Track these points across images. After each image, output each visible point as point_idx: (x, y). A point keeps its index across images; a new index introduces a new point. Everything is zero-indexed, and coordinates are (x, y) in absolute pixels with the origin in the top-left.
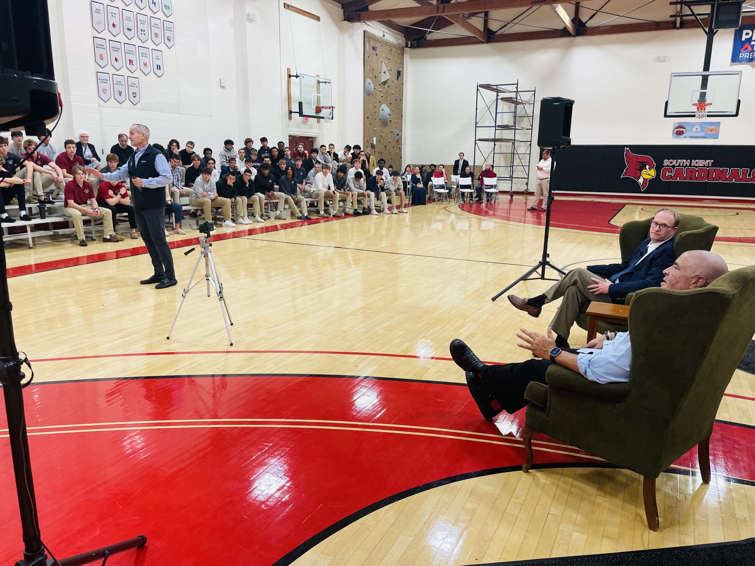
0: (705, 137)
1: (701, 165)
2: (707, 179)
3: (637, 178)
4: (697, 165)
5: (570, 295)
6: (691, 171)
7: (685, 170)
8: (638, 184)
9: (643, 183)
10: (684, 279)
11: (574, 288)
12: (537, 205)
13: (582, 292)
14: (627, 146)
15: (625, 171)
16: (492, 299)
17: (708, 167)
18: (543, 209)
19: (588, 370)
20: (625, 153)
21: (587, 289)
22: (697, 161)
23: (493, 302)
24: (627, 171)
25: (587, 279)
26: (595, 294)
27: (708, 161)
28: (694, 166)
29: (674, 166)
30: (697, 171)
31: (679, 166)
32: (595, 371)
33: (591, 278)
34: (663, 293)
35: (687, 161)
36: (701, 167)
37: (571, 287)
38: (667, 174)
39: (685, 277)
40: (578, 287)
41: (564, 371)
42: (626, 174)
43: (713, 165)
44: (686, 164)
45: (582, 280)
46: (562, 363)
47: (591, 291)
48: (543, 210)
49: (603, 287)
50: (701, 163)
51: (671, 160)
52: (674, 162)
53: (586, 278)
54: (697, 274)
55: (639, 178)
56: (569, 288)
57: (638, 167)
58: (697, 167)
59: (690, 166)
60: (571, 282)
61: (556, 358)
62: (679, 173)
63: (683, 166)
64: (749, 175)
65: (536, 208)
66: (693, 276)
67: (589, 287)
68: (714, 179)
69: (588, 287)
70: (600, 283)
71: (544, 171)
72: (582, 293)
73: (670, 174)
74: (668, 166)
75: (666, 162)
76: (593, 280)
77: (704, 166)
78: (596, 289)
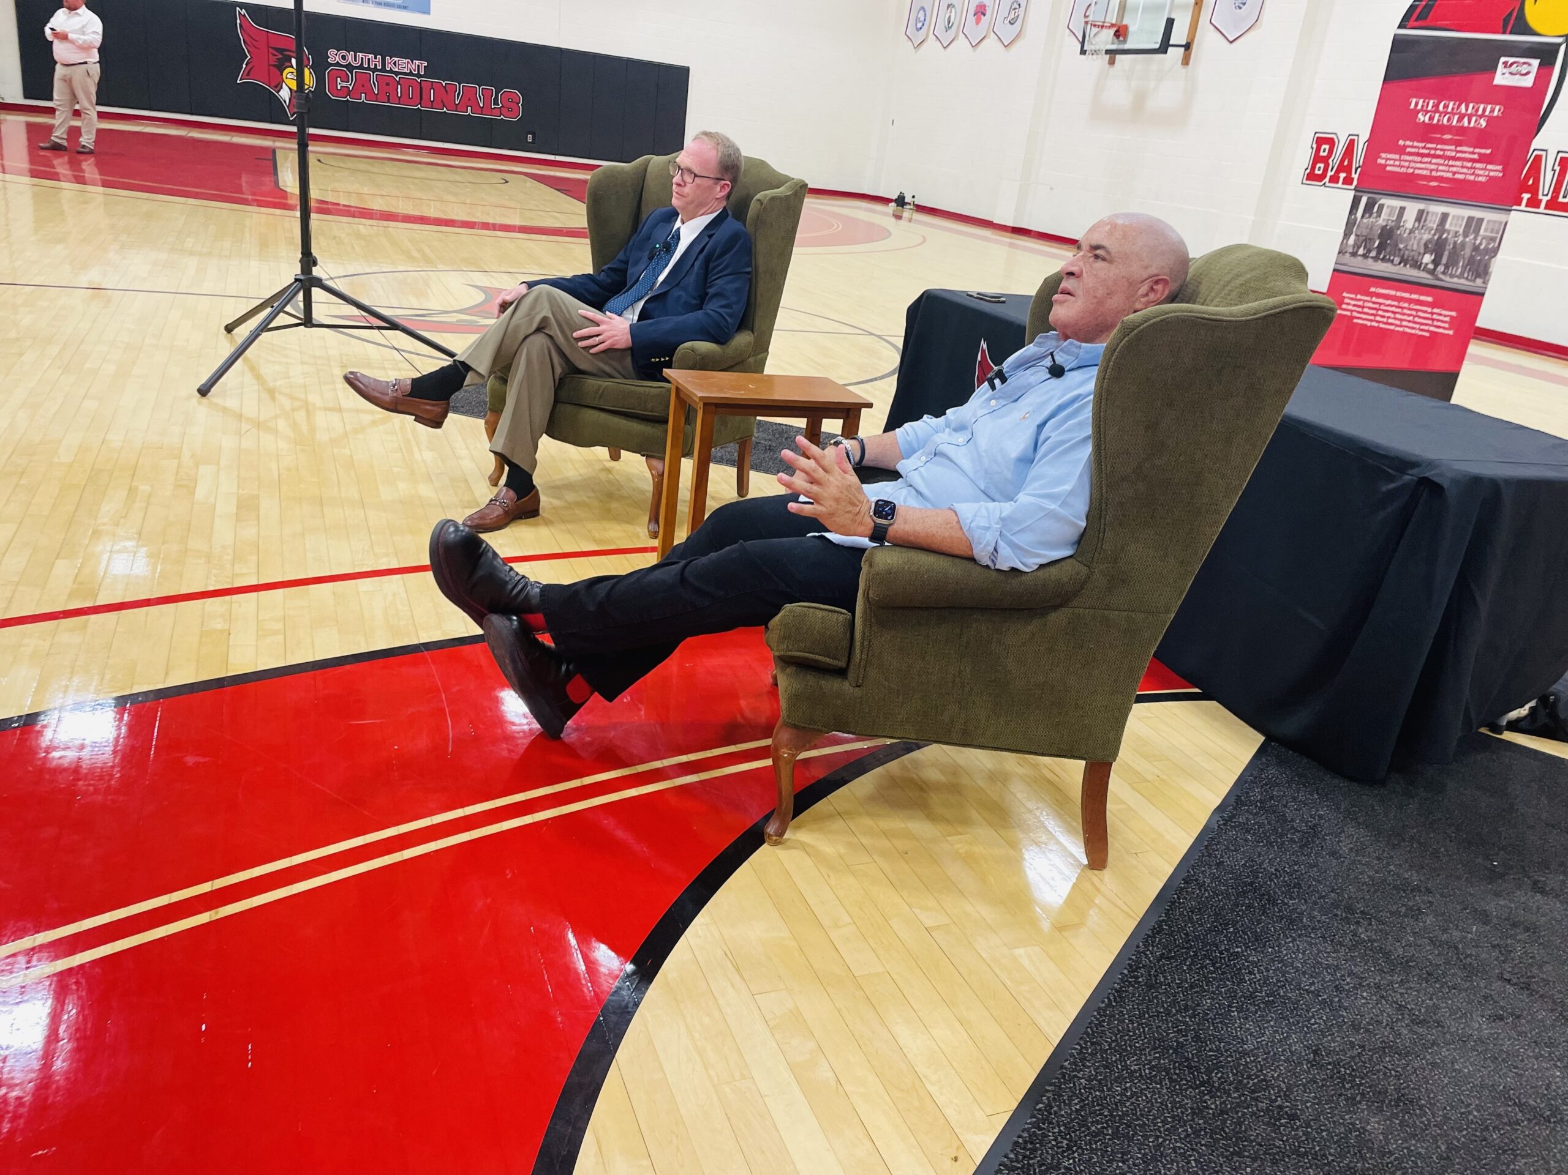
0: (405, 8)
1: (405, 70)
2: (420, 103)
3: (276, 87)
4: (397, 70)
5: (534, 355)
6: (388, 80)
7: (373, 76)
8: (278, 102)
9: (290, 99)
10: (1126, 284)
11: (540, 340)
12: (65, 136)
13: (562, 348)
14: (243, 5)
15: (244, 66)
16: (199, 391)
17: (419, 75)
18: (84, 146)
19: (1001, 544)
20: (238, 21)
21: (572, 340)
22: (397, 59)
23: (204, 400)
24: (250, 66)
25: (570, 315)
26: (592, 351)
27: (417, 62)
28: (391, 71)
29: (349, 67)
30: (398, 83)
31: (361, 67)
32: (1017, 542)
33: (580, 311)
34: (1198, 318)
35: (376, 58)
36: (405, 74)
37: (532, 337)
38: (340, 84)
39: (1128, 280)
40: (551, 337)
41: (925, 560)
42: (248, 75)
43: (428, 71)
44: (376, 65)
45: (559, 317)
46: (912, 538)
47: (582, 344)
48: (87, 150)
49: (615, 333)
50: (404, 65)
51: (343, 52)
52: (350, 56)
53: (569, 312)
54: (1153, 270)
55: (279, 88)
56: (528, 340)
57: (273, 60)
58: (397, 73)
59: (383, 69)
60: (532, 324)
61: (890, 529)
62: (363, 85)
63: (369, 68)
64: (496, 103)
65: (65, 143)
66: (1145, 276)
67: (577, 334)
68: (432, 103)
69: (575, 335)
70: (603, 322)
71: (72, 42)
72: (564, 354)
73: (344, 84)
74: (338, 64)
75: (334, 56)
76: (585, 318)
77: (411, 74)
78: (597, 339)
